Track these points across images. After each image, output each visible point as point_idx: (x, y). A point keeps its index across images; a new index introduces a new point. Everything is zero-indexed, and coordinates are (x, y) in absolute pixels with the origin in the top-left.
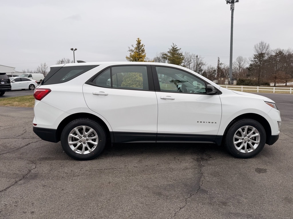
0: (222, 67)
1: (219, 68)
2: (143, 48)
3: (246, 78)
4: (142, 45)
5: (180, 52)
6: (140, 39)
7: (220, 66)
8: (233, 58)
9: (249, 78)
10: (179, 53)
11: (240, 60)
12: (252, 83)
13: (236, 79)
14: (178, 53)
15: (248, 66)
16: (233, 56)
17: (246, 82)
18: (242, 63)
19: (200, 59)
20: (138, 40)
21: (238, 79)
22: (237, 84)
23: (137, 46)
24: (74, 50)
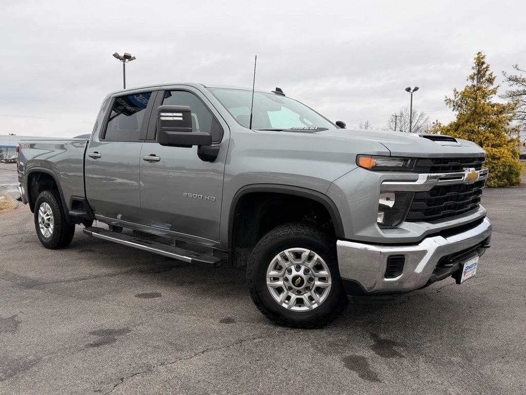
2: (491, 75)
4: (487, 67)
6: (483, 54)
20: (479, 57)
23: (475, 71)
24: (411, 91)
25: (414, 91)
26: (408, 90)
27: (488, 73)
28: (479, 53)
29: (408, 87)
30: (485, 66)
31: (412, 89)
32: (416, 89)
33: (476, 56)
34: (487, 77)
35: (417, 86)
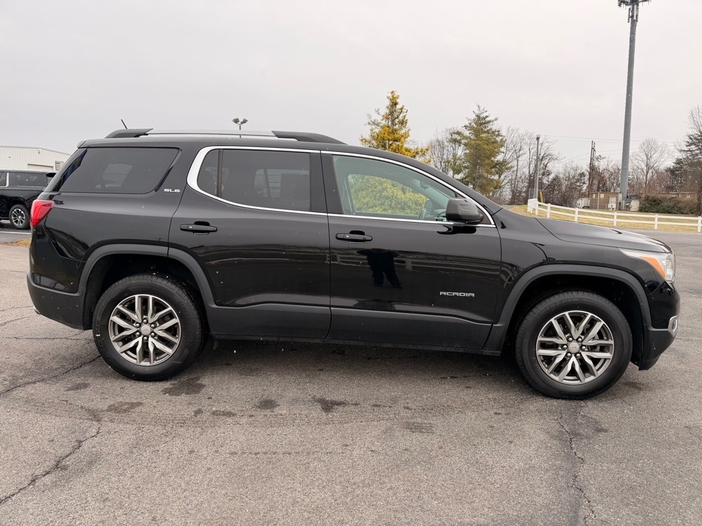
0: (601, 165)
1: (592, 168)
2: (404, 117)
3: (665, 196)
4: (402, 109)
5: (494, 127)
6: (396, 93)
7: (596, 163)
8: (631, 142)
9: (672, 195)
10: (494, 129)
11: (649, 148)
12: (680, 208)
13: (637, 197)
14: (491, 129)
15: (670, 163)
16: (631, 139)
17: (666, 204)
18: (655, 157)
19: (545, 145)
20: (393, 97)
21: (643, 196)
22: (641, 210)
23: (388, 111)
24: (240, 123)
25: (242, 123)
26: (236, 121)
27: (402, 115)
28: (392, 92)
29: (236, 118)
30: (398, 107)
31: (241, 120)
32: (245, 121)
33: (390, 95)
34: (401, 117)
35: (246, 119)
